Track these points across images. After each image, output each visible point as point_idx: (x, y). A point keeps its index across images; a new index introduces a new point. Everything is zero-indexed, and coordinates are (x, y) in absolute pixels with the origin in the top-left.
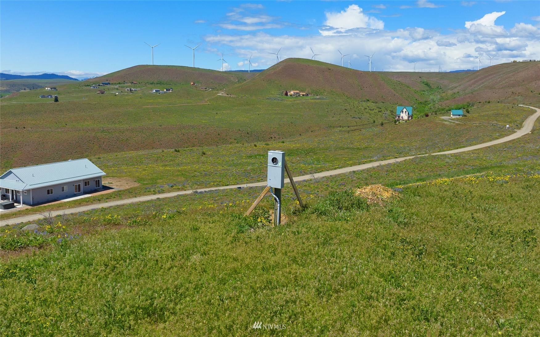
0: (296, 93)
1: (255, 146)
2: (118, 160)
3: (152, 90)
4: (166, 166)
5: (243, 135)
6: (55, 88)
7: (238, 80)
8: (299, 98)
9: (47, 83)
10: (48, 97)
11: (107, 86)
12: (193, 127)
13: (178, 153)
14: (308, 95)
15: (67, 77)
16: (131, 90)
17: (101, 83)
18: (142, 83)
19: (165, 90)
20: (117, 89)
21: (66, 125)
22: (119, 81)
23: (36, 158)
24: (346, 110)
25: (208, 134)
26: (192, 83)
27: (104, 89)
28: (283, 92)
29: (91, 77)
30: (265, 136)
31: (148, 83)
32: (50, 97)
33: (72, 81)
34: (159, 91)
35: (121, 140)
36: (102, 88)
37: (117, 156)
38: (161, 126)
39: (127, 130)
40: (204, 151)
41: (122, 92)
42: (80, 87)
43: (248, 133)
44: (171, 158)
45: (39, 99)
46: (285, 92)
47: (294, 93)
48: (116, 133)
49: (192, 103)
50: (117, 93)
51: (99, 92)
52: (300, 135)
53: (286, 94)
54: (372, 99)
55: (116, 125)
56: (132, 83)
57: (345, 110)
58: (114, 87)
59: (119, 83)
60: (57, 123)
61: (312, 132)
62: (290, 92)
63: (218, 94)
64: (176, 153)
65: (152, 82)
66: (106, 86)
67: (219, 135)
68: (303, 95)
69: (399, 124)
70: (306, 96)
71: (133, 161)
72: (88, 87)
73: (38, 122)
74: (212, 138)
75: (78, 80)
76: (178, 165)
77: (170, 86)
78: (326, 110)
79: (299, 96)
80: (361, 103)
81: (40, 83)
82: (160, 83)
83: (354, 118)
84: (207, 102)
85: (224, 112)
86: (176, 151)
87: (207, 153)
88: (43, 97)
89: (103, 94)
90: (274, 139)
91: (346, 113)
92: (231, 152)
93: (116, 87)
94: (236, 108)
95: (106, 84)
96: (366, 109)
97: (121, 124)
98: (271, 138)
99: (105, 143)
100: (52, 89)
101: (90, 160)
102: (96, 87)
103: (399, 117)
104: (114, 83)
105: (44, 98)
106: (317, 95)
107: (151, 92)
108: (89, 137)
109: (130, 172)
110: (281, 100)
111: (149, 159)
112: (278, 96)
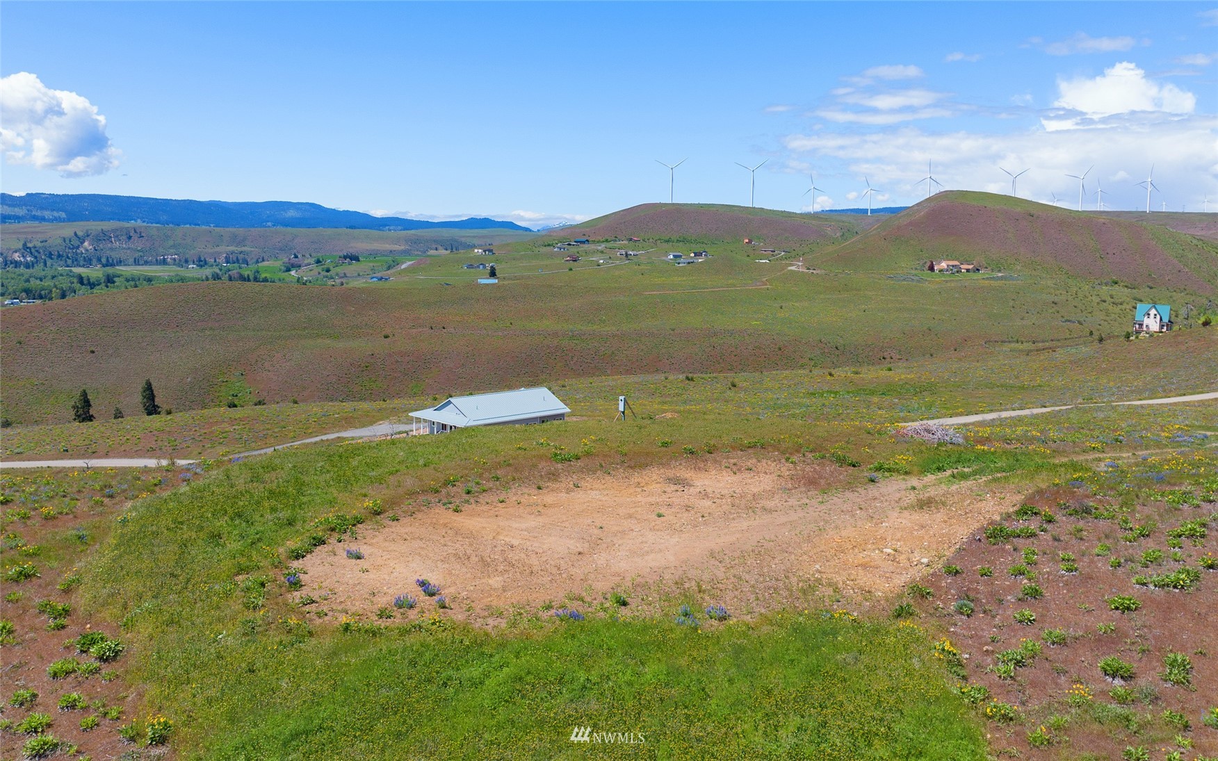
0: (953, 266)
1: (831, 374)
2: (593, 391)
3: (667, 254)
4: (665, 403)
5: (826, 351)
6: (490, 251)
7: (842, 234)
8: (958, 277)
9: (474, 237)
10: (478, 267)
11: (584, 245)
12: (732, 334)
13: (691, 383)
14: (978, 270)
15: (510, 225)
16: (627, 255)
17: (573, 240)
18: (648, 239)
19: (692, 255)
20: (602, 252)
21: (511, 324)
22: (607, 237)
23: (461, 380)
24: (1056, 304)
25: (760, 348)
26: (747, 241)
27: (578, 253)
28: (926, 262)
29: (555, 224)
30: (870, 354)
31: (660, 239)
32: (481, 267)
33: (521, 232)
34: (680, 256)
35: (602, 354)
36: (573, 250)
37: (591, 383)
38: (673, 330)
39: (614, 336)
40: (736, 380)
41: (610, 258)
42: (534, 248)
43: (837, 348)
44: (677, 391)
45: (463, 270)
46: (928, 264)
47: (948, 266)
48: (594, 341)
49: (735, 286)
50: (602, 261)
51: (568, 258)
52: (932, 355)
53: (932, 268)
54: (1125, 279)
55: (595, 327)
56: (631, 240)
57: (1054, 305)
58: (595, 248)
59: (607, 241)
60: (495, 321)
61: (955, 350)
62: (939, 263)
63: (790, 268)
64: (687, 382)
65: (667, 238)
66: (581, 245)
67: (780, 349)
68: (968, 270)
69: (1137, 340)
70: (974, 272)
71: (615, 393)
72: (548, 248)
73: (466, 318)
74: (767, 356)
75: (530, 231)
76: (685, 402)
77: (702, 245)
78: (1011, 303)
79: (957, 272)
80: (1098, 287)
81: (464, 237)
82: (684, 241)
83: (1069, 321)
84: (766, 285)
85: (796, 304)
86: (688, 378)
87: (740, 384)
88: (470, 266)
89: (575, 263)
90: (888, 360)
91: (1053, 310)
92: (783, 384)
93: (600, 248)
94: (822, 296)
95: (581, 242)
96: (1105, 301)
97: (602, 325)
98: (884, 358)
99: (575, 359)
100: (485, 251)
101: (550, 389)
102: (564, 249)
103: (1141, 325)
104: (597, 240)
105: (472, 270)
106: (1000, 271)
107: (664, 258)
108: (549, 347)
109: (606, 410)
110: (918, 281)
111: (642, 392)
112: (914, 272)
